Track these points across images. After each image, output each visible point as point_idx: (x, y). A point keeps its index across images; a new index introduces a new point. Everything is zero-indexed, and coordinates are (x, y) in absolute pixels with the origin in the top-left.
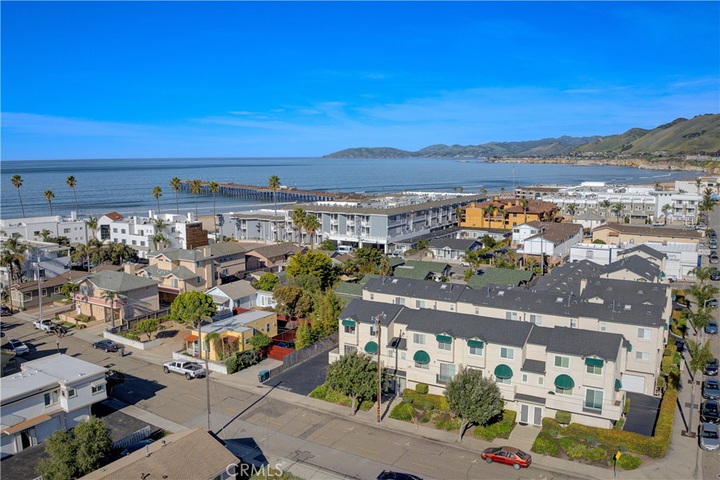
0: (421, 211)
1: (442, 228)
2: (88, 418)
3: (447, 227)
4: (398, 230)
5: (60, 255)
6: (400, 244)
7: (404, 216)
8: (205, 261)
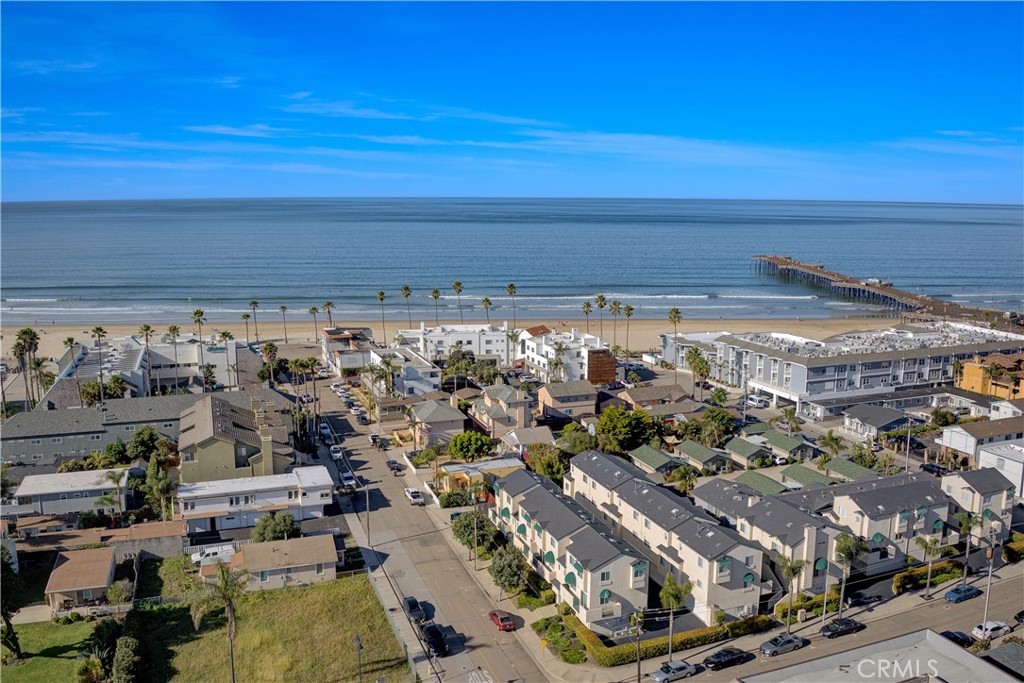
0: (880, 363)
1: (932, 385)
2: (320, 514)
3: (939, 384)
4: (828, 385)
5: (433, 375)
6: (815, 405)
7: (841, 369)
8: (517, 403)
